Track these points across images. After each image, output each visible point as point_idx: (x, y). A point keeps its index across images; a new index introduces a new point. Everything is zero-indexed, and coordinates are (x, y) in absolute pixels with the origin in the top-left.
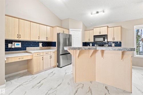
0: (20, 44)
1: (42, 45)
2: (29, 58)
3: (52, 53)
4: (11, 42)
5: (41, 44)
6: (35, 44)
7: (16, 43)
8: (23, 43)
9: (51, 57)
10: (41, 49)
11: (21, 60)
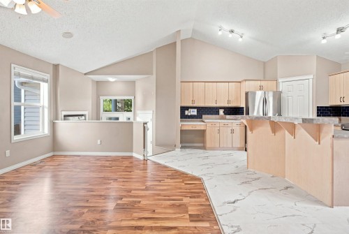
0: (196, 110)
1: (224, 112)
2: (202, 128)
3: (234, 125)
4: (187, 108)
5: (221, 112)
6: (213, 111)
7: (192, 110)
8: (199, 109)
9: (232, 131)
10: (222, 118)
11: (193, 129)
